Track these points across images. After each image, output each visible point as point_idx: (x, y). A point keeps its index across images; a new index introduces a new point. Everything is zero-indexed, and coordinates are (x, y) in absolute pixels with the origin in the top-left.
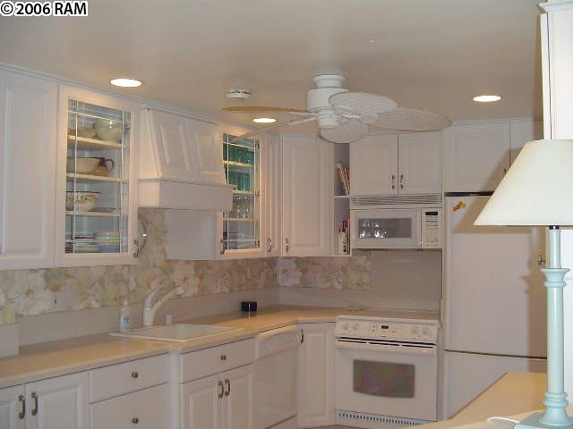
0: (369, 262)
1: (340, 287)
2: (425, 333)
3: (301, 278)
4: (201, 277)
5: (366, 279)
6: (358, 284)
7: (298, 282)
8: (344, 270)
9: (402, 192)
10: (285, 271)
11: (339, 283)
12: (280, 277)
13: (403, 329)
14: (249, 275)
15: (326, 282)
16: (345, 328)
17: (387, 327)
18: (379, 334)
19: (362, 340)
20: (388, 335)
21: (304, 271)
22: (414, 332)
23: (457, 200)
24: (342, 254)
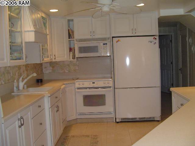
0: (78, 62)
1: (67, 71)
2: (108, 83)
3: (52, 70)
4: (27, 71)
5: (77, 68)
6: (74, 70)
7: (51, 71)
8: (68, 65)
9: (94, 37)
10: (45, 68)
11: (67, 70)
12: (44, 70)
13: (100, 83)
14: (37, 70)
15: (62, 70)
16: (79, 84)
17: (94, 83)
18: (92, 85)
19: (86, 88)
20: (95, 85)
21: (53, 67)
22: (104, 83)
23: (117, 39)
24: (71, 59)
